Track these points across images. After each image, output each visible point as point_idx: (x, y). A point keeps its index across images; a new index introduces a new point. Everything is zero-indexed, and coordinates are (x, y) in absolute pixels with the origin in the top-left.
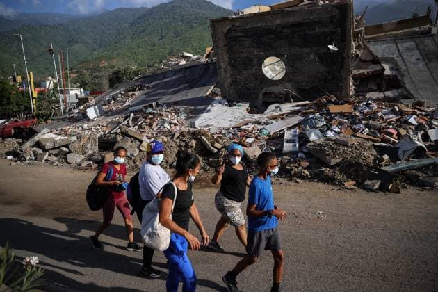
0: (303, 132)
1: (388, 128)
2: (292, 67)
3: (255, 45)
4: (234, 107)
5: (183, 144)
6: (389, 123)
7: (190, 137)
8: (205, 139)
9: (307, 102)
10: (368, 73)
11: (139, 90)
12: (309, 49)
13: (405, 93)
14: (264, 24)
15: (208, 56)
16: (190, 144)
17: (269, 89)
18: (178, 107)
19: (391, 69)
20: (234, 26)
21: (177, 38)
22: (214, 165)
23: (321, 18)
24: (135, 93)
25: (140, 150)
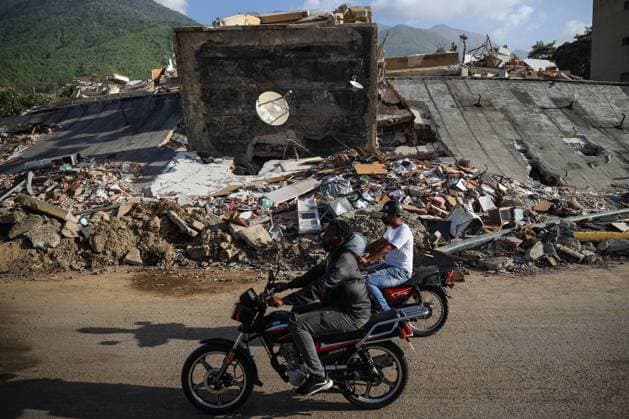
0: (324, 202)
1: (435, 195)
2: (298, 107)
3: (242, 72)
4: (212, 165)
5: (140, 224)
6: (434, 189)
7: (150, 212)
8: (175, 215)
9: (319, 159)
10: (394, 120)
11: (39, 131)
12: (322, 83)
13: (442, 149)
14: (257, 43)
15: (157, 82)
16: (152, 223)
17: (262, 138)
18: (117, 164)
19: (423, 116)
20: (210, 41)
21: (92, 49)
22: (195, 255)
23: (336, 42)
24: (32, 137)
25: (63, 237)
